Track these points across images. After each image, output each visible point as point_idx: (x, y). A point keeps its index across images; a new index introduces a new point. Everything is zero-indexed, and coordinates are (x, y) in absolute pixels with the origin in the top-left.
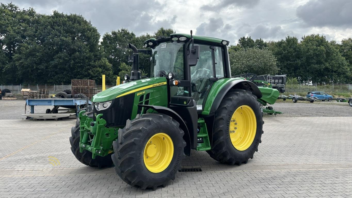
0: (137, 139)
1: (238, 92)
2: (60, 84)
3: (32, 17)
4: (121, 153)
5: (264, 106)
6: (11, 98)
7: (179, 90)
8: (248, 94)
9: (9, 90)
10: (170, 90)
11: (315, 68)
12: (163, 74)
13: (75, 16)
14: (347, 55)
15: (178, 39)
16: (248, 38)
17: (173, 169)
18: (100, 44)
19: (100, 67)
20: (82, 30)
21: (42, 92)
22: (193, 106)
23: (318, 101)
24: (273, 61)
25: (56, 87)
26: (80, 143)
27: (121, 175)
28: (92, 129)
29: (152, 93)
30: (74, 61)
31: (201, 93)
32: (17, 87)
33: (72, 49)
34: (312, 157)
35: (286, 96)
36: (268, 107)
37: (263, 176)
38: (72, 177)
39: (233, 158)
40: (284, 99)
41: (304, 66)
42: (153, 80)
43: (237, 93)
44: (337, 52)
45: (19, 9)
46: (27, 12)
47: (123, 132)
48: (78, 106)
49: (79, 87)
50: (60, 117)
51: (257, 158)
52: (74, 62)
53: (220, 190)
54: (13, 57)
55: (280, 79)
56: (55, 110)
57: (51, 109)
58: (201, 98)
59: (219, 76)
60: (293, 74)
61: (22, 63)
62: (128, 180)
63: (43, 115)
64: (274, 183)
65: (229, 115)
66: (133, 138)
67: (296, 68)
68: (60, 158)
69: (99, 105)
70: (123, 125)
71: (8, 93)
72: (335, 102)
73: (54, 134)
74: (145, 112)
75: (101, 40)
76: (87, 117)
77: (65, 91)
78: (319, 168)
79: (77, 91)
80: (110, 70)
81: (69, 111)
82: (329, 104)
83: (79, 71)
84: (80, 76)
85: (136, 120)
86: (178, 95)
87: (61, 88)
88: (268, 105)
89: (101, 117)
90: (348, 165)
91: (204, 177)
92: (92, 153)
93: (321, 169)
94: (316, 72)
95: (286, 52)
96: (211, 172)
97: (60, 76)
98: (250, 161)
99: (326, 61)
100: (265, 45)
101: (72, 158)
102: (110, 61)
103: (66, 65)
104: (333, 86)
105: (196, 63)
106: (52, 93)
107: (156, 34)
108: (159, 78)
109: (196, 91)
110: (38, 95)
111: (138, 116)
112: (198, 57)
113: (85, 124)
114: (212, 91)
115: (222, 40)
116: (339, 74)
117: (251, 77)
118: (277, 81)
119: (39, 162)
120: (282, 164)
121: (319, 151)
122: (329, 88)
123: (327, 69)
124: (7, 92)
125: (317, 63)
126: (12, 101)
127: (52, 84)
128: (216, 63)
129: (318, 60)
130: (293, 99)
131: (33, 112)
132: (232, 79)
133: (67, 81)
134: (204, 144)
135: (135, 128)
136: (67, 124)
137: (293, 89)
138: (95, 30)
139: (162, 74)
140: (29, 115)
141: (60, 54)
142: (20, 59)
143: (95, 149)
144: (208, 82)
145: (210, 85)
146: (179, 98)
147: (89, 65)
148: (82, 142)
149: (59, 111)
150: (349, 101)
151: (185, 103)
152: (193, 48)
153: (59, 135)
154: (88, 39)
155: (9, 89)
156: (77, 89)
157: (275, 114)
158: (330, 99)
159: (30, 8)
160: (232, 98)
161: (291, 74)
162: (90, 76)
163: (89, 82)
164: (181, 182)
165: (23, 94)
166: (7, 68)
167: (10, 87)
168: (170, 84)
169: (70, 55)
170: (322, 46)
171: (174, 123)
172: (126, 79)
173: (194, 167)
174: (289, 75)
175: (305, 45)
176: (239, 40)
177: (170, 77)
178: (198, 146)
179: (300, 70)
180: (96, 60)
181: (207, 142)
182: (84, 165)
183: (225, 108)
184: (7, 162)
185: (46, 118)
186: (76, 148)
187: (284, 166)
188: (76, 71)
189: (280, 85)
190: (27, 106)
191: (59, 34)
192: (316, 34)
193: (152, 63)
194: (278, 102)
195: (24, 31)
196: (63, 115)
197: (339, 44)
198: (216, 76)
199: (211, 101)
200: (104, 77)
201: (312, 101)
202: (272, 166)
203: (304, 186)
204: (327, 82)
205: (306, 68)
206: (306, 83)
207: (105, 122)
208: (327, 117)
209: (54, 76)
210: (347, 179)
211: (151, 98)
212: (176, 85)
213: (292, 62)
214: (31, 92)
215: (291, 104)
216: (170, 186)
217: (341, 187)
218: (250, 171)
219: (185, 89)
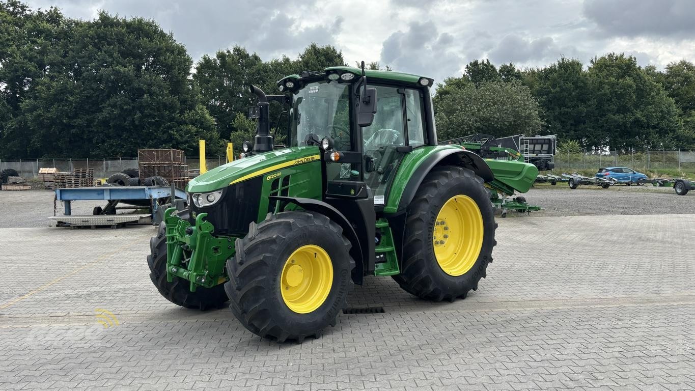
0: (267, 255)
1: (448, 172)
2: (115, 158)
3: (55, 26)
4: (241, 280)
5: (508, 197)
6: (19, 186)
7: (343, 169)
8: (467, 175)
9: (15, 171)
10: (327, 168)
11: (616, 121)
12: (314, 140)
13: (140, 21)
14: (678, 95)
15: (338, 77)
16: (483, 62)
17: (333, 307)
18: (191, 77)
19: (193, 124)
20: (156, 50)
21: (81, 174)
22: (367, 197)
23: (618, 186)
24: (532, 108)
25: (107, 164)
26: (167, 264)
27: (241, 319)
28: (189, 239)
29: (293, 175)
30: (142, 112)
31: (383, 174)
32: (31, 165)
33: (137, 89)
34: (583, 286)
35: (556, 177)
36: (518, 198)
37: (491, 319)
38: (155, 325)
39: (439, 288)
40: (554, 183)
41: (594, 116)
42: (295, 151)
43: (446, 173)
44: (659, 90)
45: (30, 11)
46: (46, 16)
47: (244, 244)
48: (155, 200)
49: (153, 164)
50: (121, 222)
51: (485, 289)
52: (141, 115)
53: (414, 341)
54: (21, 105)
55: (545, 143)
56: (111, 209)
57: (103, 208)
58: (383, 182)
59: (416, 142)
60: (572, 132)
61: (40, 115)
62: (254, 326)
63: (90, 219)
64: (510, 330)
65: (431, 212)
66: (262, 254)
67: (578, 121)
68: (129, 295)
69: (200, 198)
70: (242, 232)
71: (13, 177)
72: (650, 186)
73: (112, 253)
74: (281, 209)
75: (193, 71)
76: (179, 219)
77: (125, 172)
78: (591, 305)
79: (149, 171)
80: (212, 130)
81: (138, 209)
82: (638, 191)
83: (152, 132)
84: (154, 143)
85: (267, 224)
86: (341, 177)
87: (115, 167)
88: (517, 194)
89: (204, 219)
90: (647, 298)
91: (388, 322)
92: (189, 282)
93: (596, 306)
94: (617, 128)
95: (558, 89)
96: (401, 313)
97: (114, 142)
98: (471, 295)
99: (636, 106)
100: (518, 76)
101: (151, 294)
102: (213, 111)
103: (125, 120)
104: (649, 156)
105: (372, 120)
106: (99, 176)
107: (301, 57)
108: (307, 147)
109: (374, 170)
110: (73, 179)
111: (269, 216)
112: (375, 110)
113: (175, 232)
114: (402, 170)
115: (419, 78)
116: (662, 132)
117: (485, 140)
118: (538, 147)
119: (93, 301)
120: (529, 299)
121: (599, 275)
122: (641, 159)
123: (637, 122)
124: (12, 175)
125: (618, 112)
126: (22, 191)
127: (98, 158)
128: (409, 120)
129: (620, 104)
130: (569, 182)
131: (68, 212)
132: (439, 147)
133: (129, 151)
134: (388, 264)
135: (264, 237)
136: (136, 234)
137: (571, 163)
138: (181, 51)
139: (311, 141)
140: (63, 219)
141: (113, 99)
142: (35, 108)
143: (195, 274)
144: (395, 153)
145: (398, 160)
146: (342, 183)
147: (172, 119)
148: (171, 263)
149: (118, 211)
150: (675, 184)
151: (352, 192)
152: (365, 94)
153: (123, 254)
154: (168, 69)
155: (15, 169)
156: (149, 167)
157: (529, 212)
158: (640, 182)
159: (52, 7)
160: (438, 182)
161: (567, 132)
162: (174, 142)
163: (172, 154)
164: (347, 330)
165: (44, 178)
166: (10, 128)
167: (16, 166)
168: (325, 159)
169: (134, 100)
170: (627, 77)
171: (333, 228)
172: (246, 149)
173: (371, 306)
174: (563, 135)
175: (597, 75)
176: (467, 67)
177: (325, 146)
178: (376, 269)
179: (586, 126)
180: (185, 109)
181: (393, 261)
182: (173, 306)
183: (426, 200)
184: (34, 303)
185: (94, 224)
186: (158, 274)
187: (531, 302)
188: (145, 131)
189: (544, 155)
190: (59, 203)
191: (110, 60)
192: (617, 53)
193: (293, 120)
194: (542, 189)
195: (42, 53)
196: (126, 218)
197: (662, 72)
198: (410, 143)
199: (401, 189)
200: (202, 143)
201: (606, 186)
202: (510, 303)
203: (559, 332)
204: (639, 148)
205: (597, 120)
206: (598, 150)
207: (212, 228)
208: (627, 216)
209: (103, 142)
210: (637, 322)
211: (292, 185)
212: (337, 161)
213: (569, 110)
214: (59, 175)
215: (565, 191)
216: (328, 336)
217: (624, 335)
218: (471, 311)
219: (353, 168)
